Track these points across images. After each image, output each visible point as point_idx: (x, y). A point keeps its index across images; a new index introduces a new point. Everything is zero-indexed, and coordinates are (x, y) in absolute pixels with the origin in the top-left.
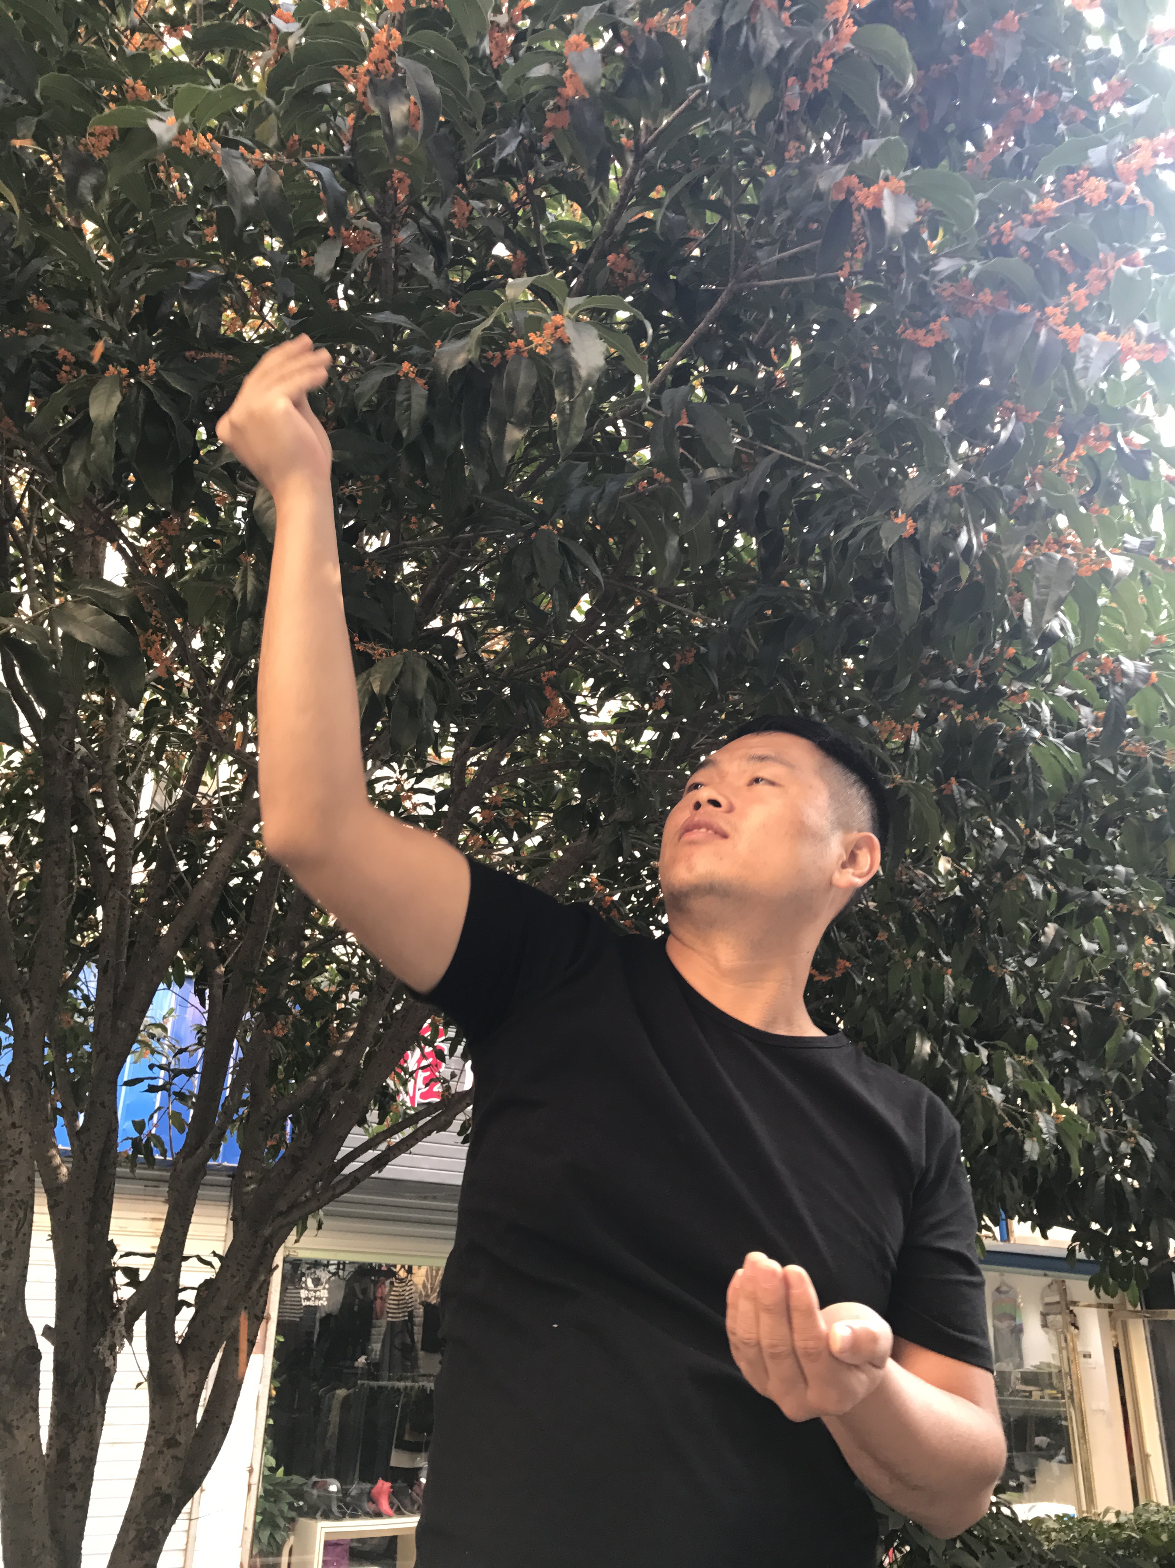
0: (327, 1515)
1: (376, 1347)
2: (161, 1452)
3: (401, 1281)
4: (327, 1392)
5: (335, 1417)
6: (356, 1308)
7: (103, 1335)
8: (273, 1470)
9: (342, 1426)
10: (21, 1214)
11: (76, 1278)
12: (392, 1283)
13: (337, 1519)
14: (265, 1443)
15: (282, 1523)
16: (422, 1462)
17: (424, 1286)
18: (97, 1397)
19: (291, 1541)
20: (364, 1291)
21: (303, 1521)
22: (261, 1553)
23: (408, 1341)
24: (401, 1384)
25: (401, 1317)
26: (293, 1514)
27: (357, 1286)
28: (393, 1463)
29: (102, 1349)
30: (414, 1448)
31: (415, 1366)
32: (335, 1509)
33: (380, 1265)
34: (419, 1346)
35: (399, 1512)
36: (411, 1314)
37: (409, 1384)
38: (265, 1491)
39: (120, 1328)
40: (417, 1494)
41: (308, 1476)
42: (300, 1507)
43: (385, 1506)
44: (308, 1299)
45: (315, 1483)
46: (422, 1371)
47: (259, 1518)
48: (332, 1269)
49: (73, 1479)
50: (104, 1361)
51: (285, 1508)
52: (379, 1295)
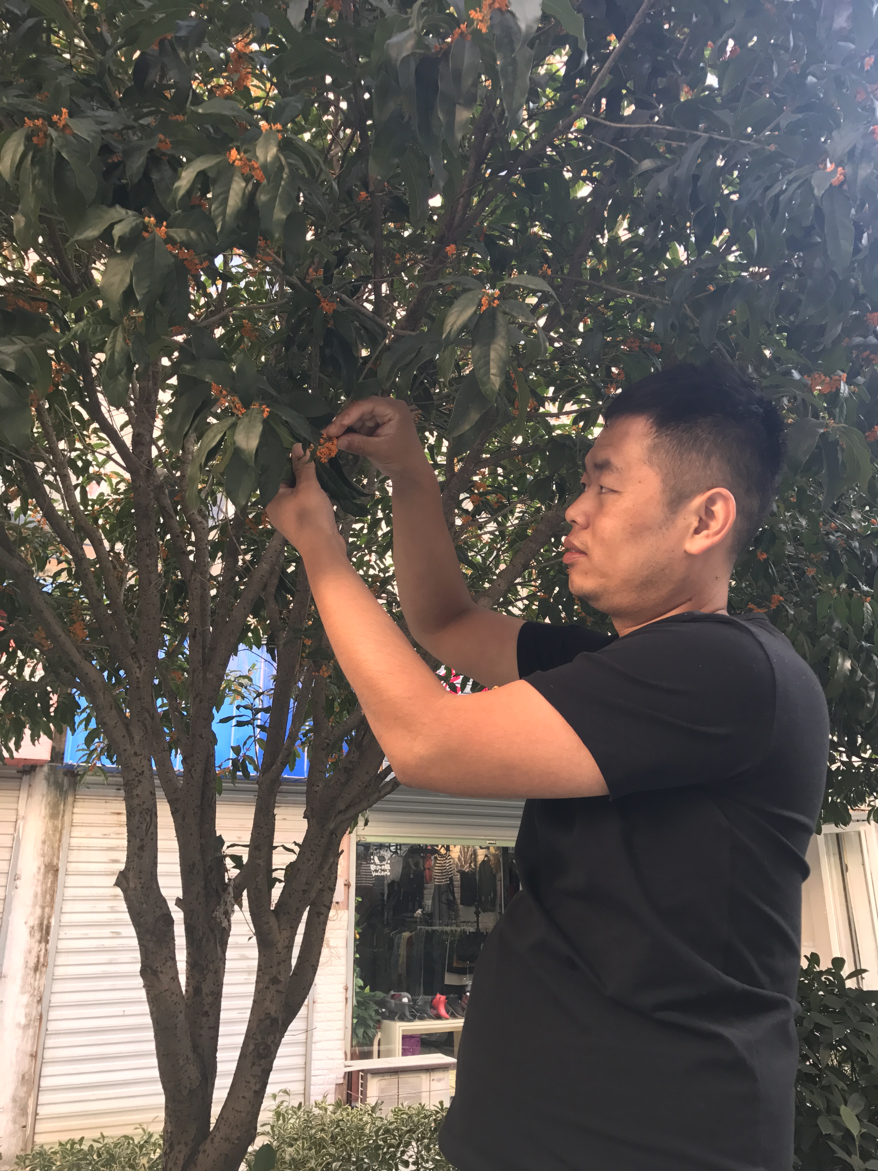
0: (402, 1018)
1: (428, 902)
2: (267, 988)
3: (442, 856)
4: (397, 933)
5: (403, 951)
6: (412, 876)
7: (219, 904)
8: (362, 988)
9: (409, 957)
10: (148, 819)
11: (194, 864)
12: (436, 858)
13: (409, 1021)
14: (354, 970)
15: (372, 1024)
16: (468, 981)
17: (459, 859)
18: (219, 948)
19: (379, 1035)
20: (417, 864)
21: (386, 1023)
22: (359, 1044)
23: (451, 898)
24: (448, 929)
25: (444, 882)
26: (379, 1017)
27: (410, 860)
28: (447, 982)
29: (219, 913)
30: (461, 972)
31: (457, 916)
32: (408, 1014)
33: (426, 846)
34: (459, 901)
35: (453, 1016)
36: (451, 879)
37: (454, 928)
38: (358, 1002)
39: (230, 898)
40: (464, 1003)
41: (387, 992)
42: (383, 1012)
43: (443, 1011)
44: (376, 871)
45: (393, 995)
46: (462, 919)
47: (355, 1021)
48: (393, 849)
49: (206, 1008)
50: (221, 923)
51: (373, 1014)
52: (427, 866)
